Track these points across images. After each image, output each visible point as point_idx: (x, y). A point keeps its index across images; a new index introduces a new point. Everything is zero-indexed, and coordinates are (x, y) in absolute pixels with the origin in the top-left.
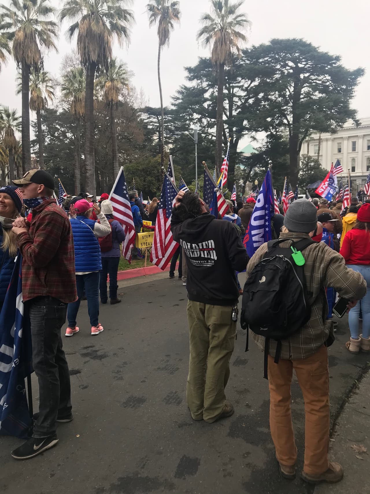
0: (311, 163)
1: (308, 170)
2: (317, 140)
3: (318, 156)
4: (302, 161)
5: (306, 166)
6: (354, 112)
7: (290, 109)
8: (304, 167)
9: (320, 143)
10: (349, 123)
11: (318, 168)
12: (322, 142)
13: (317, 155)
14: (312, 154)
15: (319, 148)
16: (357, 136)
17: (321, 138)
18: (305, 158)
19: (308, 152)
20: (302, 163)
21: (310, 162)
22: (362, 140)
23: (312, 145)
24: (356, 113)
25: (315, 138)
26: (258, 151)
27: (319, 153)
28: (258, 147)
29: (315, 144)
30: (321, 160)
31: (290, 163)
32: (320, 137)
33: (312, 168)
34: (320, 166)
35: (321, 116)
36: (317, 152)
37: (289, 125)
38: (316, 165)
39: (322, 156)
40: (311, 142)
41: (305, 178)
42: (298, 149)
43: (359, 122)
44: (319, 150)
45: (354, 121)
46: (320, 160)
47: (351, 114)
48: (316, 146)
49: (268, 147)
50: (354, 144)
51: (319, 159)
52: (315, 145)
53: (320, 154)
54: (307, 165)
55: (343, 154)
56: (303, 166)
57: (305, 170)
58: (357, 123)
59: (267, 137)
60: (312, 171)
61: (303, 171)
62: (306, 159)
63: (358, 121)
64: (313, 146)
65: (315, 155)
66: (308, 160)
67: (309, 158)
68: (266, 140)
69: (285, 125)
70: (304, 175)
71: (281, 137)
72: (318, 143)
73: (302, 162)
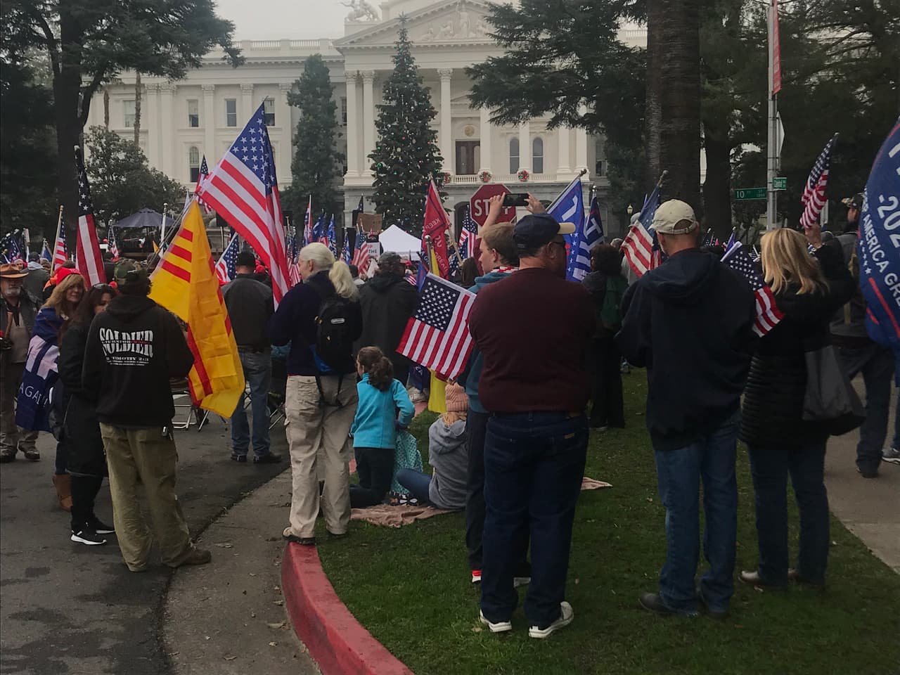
0: (118, 151)
1: (109, 172)
2: (131, 86)
3: (137, 132)
4: (91, 144)
5: (103, 160)
6: (227, 26)
8: (98, 162)
9: (138, 95)
10: (216, 53)
11: (138, 169)
12: (145, 93)
13: (133, 128)
14: (117, 125)
15: (138, 110)
16: (239, 85)
17: (142, 82)
18: (100, 137)
19: (107, 119)
20: (92, 151)
21: (114, 150)
22: (251, 97)
23: (117, 101)
24: (232, 30)
25: (125, 82)
27: (137, 125)
29: (125, 97)
30: (144, 144)
31: (59, 150)
32: (139, 80)
33: (121, 168)
34: (145, 163)
35: (141, 29)
36: (133, 121)
37: (50, 42)
38: (132, 160)
39: (146, 132)
40: (113, 91)
41: (101, 195)
42: (80, 110)
43: (238, 56)
44: (138, 116)
45: (226, 50)
46: (142, 143)
47: (221, 31)
48: (128, 103)
50: (231, 105)
51: (140, 141)
52: (125, 101)
53: (141, 128)
54: (106, 156)
55: (203, 130)
56: (94, 161)
57: (100, 170)
58: (235, 59)
60: (120, 174)
61: (97, 175)
62: (104, 140)
63: (238, 51)
64: (121, 103)
65: (128, 128)
66: (108, 144)
67: (112, 137)
69: (39, 39)
70: (100, 184)
71: (27, 74)
72: (134, 97)
73: (90, 147)
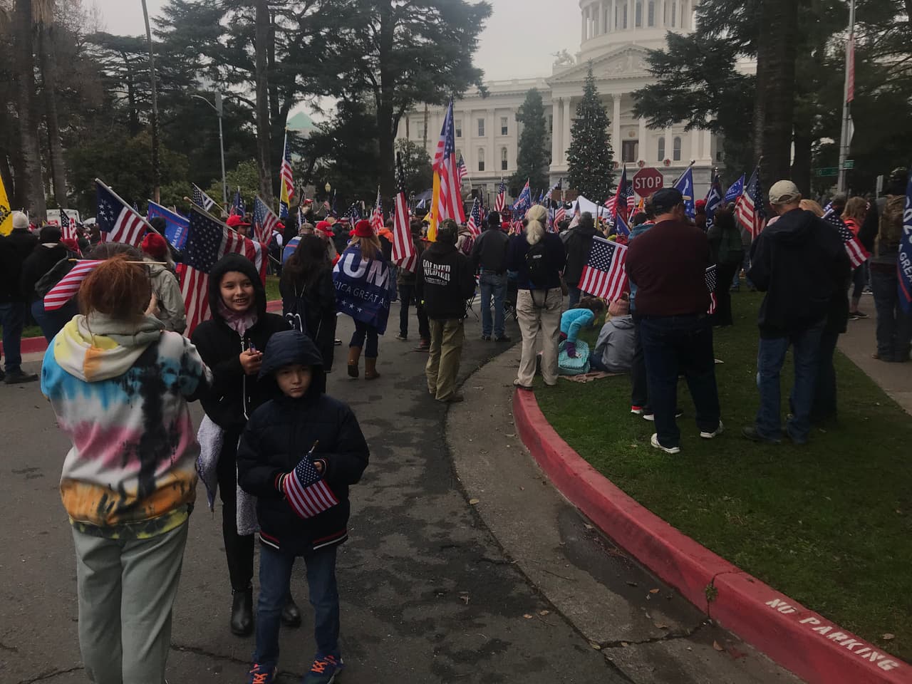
0: (414, 153)
1: (409, 166)
2: (421, 113)
3: (425, 142)
4: (399, 149)
5: (406, 159)
6: (480, 72)
7: (375, 60)
9: (426, 118)
10: (473, 90)
11: (426, 164)
12: (430, 117)
13: (422, 139)
14: (414, 137)
15: (426, 127)
16: (486, 110)
17: (428, 110)
18: (404, 145)
19: (408, 134)
21: (412, 153)
22: (493, 117)
23: (413, 122)
24: (482, 75)
25: (419, 110)
26: (321, 129)
27: (425, 137)
28: (322, 121)
29: (419, 120)
30: (429, 149)
31: (381, 153)
32: (426, 109)
33: (415, 164)
34: (429, 161)
35: (427, 76)
36: (423, 135)
37: (375, 87)
38: (422, 159)
39: (430, 141)
40: (411, 116)
42: (392, 130)
43: (486, 91)
44: (426, 131)
45: (479, 88)
47: (475, 76)
48: (420, 124)
49: (340, 122)
50: (481, 123)
51: (427, 146)
52: (418, 122)
53: (428, 139)
54: (407, 157)
55: (464, 139)
58: (484, 94)
59: (339, 105)
60: (415, 168)
62: (406, 147)
63: (485, 88)
64: (416, 124)
65: (420, 139)
66: (409, 149)
67: (411, 145)
68: (336, 111)
69: (369, 85)
71: (362, 107)
72: (424, 120)
73: (398, 152)
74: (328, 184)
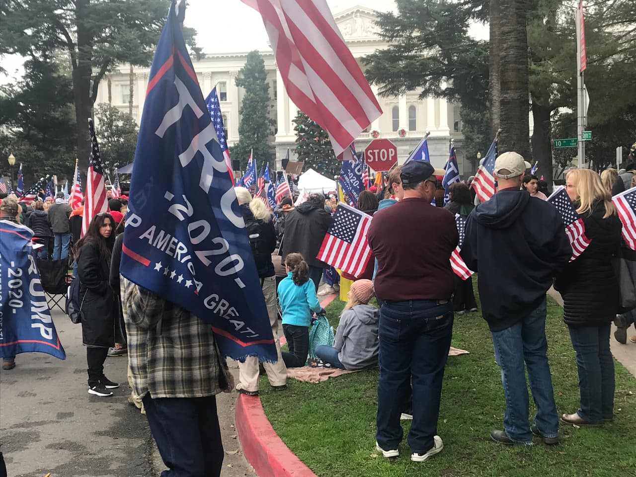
0: (118, 120)
1: (112, 135)
2: (126, 75)
3: (131, 107)
4: (99, 116)
5: (108, 127)
6: (192, 32)
7: (70, 15)
8: (104, 128)
9: (131, 81)
11: (132, 132)
12: (136, 79)
13: (128, 104)
14: (118, 102)
15: (131, 91)
16: (201, 73)
17: (134, 72)
18: (105, 111)
19: (110, 98)
20: (100, 121)
21: (115, 120)
22: (210, 81)
23: (117, 85)
24: (196, 34)
25: (122, 72)
26: (5, 92)
27: (131, 102)
28: (6, 84)
29: (123, 83)
31: (77, 120)
32: (132, 70)
33: (120, 132)
34: (136, 129)
35: (133, 34)
36: (128, 99)
37: (71, 45)
38: (128, 126)
39: (136, 106)
40: (115, 79)
41: (107, 151)
42: (91, 92)
43: (201, 53)
44: (131, 96)
46: (135, 114)
47: (188, 35)
48: (124, 87)
49: (28, 85)
51: (133, 112)
52: (122, 85)
53: (134, 104)
54: (110, 124)
56: (101, 127)
57: (106, 134)
58: (198, 55)
59: (26, 65)
60: (120, 136)
61: (104, 137)
62: (108, 113)
63: (200, 49)
64: (120, 87)
65: (124, 104)
66: (111, 115)
67: (113, 111)
68: (23, 72)
69: (63, 43)
70: (106, 144)
71: (54, 68)
72: (128, 83)
73: (99, 118)
74: (12, 156)
